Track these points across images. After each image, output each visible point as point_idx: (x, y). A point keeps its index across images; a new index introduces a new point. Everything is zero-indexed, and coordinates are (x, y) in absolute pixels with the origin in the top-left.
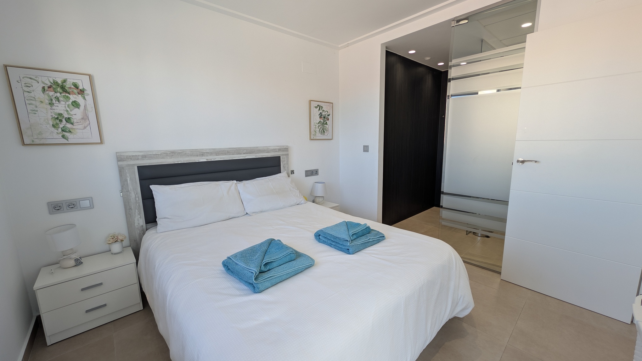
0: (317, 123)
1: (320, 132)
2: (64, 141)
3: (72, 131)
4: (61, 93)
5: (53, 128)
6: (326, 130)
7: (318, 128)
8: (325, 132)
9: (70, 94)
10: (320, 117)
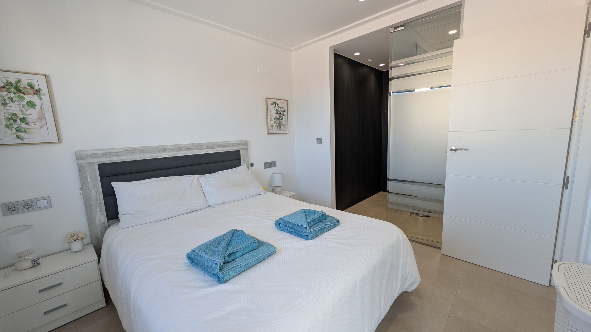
0: (273, 119)
1: (277, 127)
2: (19, 141)
3: (27, 131)
4: (14, 94)
5: (7, 129)
6: (282, 125)
7: (275, 123)
8: (282, 126)
9: (24, 95)
10: (277, 113)
